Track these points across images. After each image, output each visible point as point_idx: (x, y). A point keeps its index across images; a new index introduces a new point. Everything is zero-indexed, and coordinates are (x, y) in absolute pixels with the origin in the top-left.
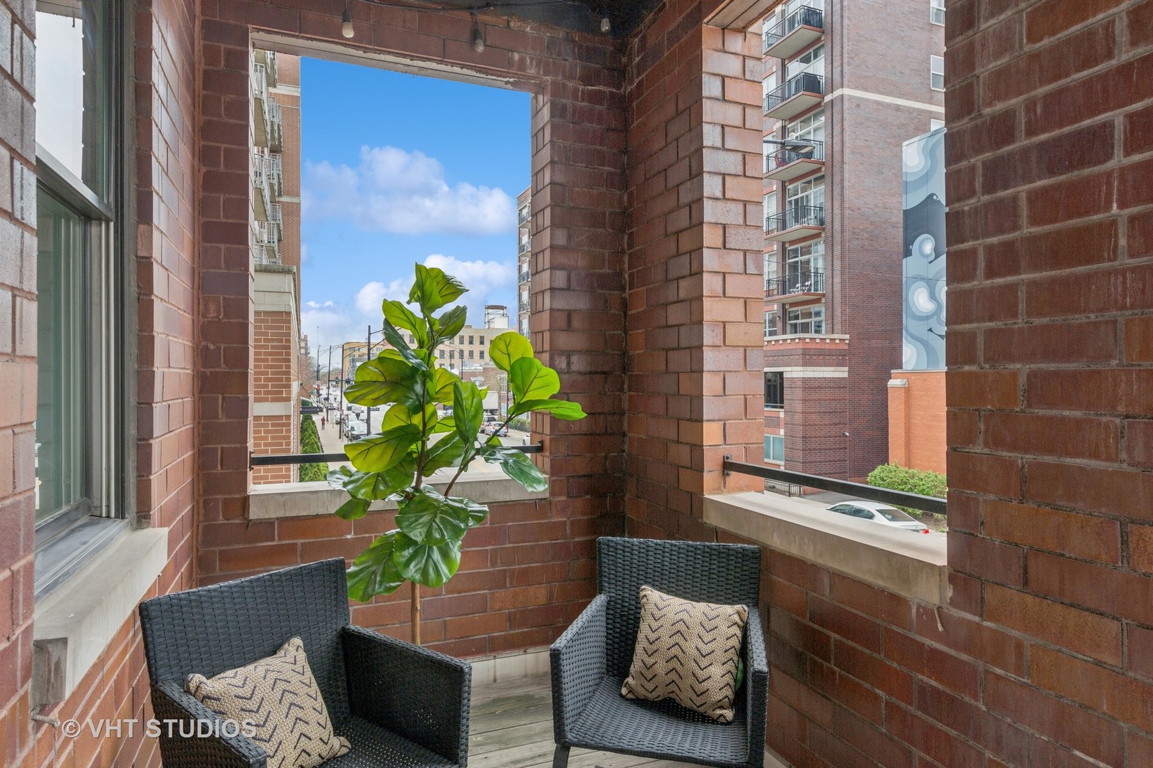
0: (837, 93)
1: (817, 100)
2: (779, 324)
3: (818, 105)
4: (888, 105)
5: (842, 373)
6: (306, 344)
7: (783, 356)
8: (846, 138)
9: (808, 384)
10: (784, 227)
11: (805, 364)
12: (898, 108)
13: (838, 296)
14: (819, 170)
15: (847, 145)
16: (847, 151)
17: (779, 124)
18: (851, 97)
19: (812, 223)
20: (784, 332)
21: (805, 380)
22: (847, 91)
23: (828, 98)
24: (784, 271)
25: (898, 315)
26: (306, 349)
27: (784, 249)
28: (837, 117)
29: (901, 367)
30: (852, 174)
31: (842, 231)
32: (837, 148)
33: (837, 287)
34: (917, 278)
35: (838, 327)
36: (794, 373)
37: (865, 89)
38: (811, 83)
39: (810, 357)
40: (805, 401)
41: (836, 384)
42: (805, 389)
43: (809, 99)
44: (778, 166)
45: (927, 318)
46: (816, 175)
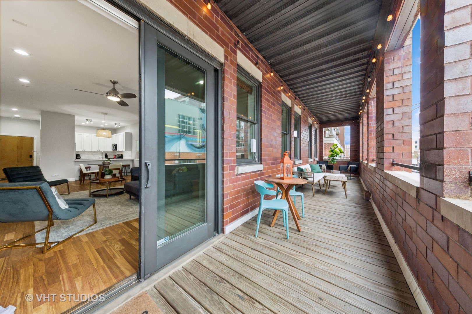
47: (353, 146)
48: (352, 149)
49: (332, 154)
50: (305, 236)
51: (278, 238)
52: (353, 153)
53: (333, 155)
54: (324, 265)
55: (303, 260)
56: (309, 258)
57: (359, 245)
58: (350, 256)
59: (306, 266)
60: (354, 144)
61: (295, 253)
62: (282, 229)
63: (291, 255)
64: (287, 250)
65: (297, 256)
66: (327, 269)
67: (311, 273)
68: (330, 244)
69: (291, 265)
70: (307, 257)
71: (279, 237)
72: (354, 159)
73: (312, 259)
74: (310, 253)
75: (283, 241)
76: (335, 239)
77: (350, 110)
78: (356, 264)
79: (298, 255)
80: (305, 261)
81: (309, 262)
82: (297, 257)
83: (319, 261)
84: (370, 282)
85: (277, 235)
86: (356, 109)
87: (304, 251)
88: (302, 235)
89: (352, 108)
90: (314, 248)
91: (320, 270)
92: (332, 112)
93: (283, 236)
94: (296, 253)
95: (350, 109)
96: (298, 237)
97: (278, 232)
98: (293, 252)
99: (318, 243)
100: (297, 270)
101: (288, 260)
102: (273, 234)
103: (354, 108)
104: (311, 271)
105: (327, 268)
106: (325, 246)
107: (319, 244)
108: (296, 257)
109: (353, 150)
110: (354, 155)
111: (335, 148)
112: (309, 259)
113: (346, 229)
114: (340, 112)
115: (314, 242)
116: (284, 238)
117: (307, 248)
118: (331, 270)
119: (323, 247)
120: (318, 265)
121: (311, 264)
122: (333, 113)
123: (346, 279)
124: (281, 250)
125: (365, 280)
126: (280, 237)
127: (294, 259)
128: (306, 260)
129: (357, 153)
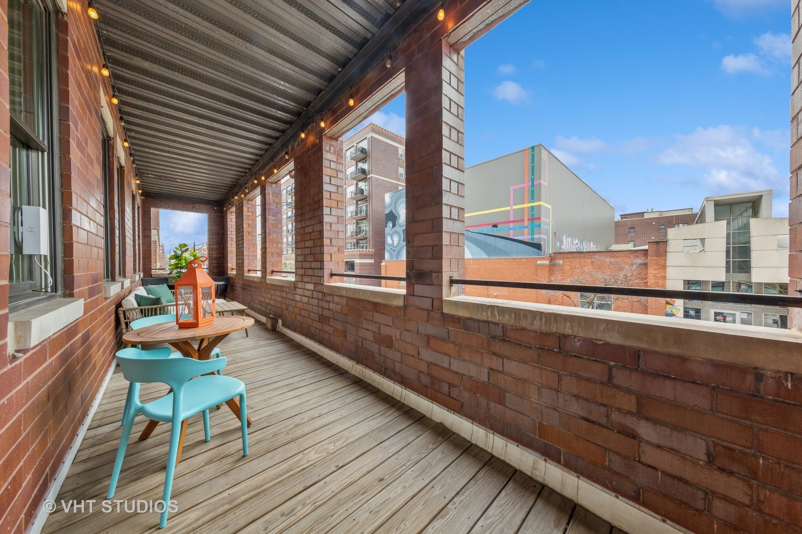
0: (371, 175)
1: (365, 177)
2: (356, 246)
3: (366, 178)
4: (386, 181)
5: (372, 261)
6: (163, 248)
7: (353, 256)
8: (373, 190)
9: (361, 265)
10: (357, 215)
11: (360, 258)
12: (389, 182)
13: (371, 237)
14: (366, 198)
15: (374, 191)
16: (373, 194)
17: (355, 182)
18: (374, 177)
19: (364, 215)
20: (357, 248)
21: (360, 263)
22: (373, 175)
23: (368, 177)
24: (357, 229)
25: (384, 244)
26: (163, 250)
27: (357, 222)
28: (371, 183)
29: (385, 259)
30: (374, 201)
31: (372, 218)
32: (371, 192)
33: (371, 235)
34: (389, 234)
35: (371, 247)
36: (357, 261)
37: (379, 175)
38: (363, 171)
39: (362, 256)
40: (360, 269)
41: (370, 264)
42: (360, 266)
43: (363, 176)
44: (355, 195)
45: (391, 245)
46: (365, 199)
47: (214, 250)
48: (212, 254)
49: (177, 262)
50: (267, 425)
51: (225, 473)
52: (214, 262)
53: (179, 265)
54: (337, 440)
55: (311, 461)
56: (312, 450)
57: (331, 389)
58: (340, 406)
59: (323, 464)
60: (215, 247)
61: (288, 463)
62: (208, 448)
63: (287, 472)
64: (271, 472)
65: (297, 466)
66: (344, 442)
67: (341, 465)
68: (307, 410)
69: (308, 485)
70: (310, 452)
71: (223, 468)
72: (215, 271)
73: (317, 448)
74: (305, 443)
75: (242, 467)
76: (305, 398)
77: (218, 188)
78: (353, 410)
79: (295, 462)
80: (314, 460)
81: (319, 455)
82: (299, 465)
83: (327, 441)
84: (378, 417)
85: (212, 470)
86: (228, 188)
87: (294, 448)
88: (259, 428)
89: (223, 185)
90: (299, 432)
91: (341, 451)
92: (185, 180)
93: (230, 460)
94: (290, 462)
95: (219, 186)
96: (259, 437)
97: (210, 462)
98: (284, 466)
99: (294, 420)
100: (322, 482)
101: (295, 486)
102: (201, 476)
103: (224, 186)
104: (336, 464)
105: (342, 441)
106: (306, 417)
107: (297, 420)
108: (299, 467)
109: (214, 256)
110: (216, 265)
111: (183, 252)
112: (313, 452)
113: (298, 378)
114: (201, 186)
115: (288, 423)
116: (238, 461)
117: (294, 440)
118: (348, 438)
119: (306, 420)
120: (332, 448)
121: (325, 454)
122: (185, 183)
123: (367, 433)
124: (262, 486)
125: (374, 418)
126: (228, 466)
127: (300, 474)
128: (313, 456)
129: (220, 262)
